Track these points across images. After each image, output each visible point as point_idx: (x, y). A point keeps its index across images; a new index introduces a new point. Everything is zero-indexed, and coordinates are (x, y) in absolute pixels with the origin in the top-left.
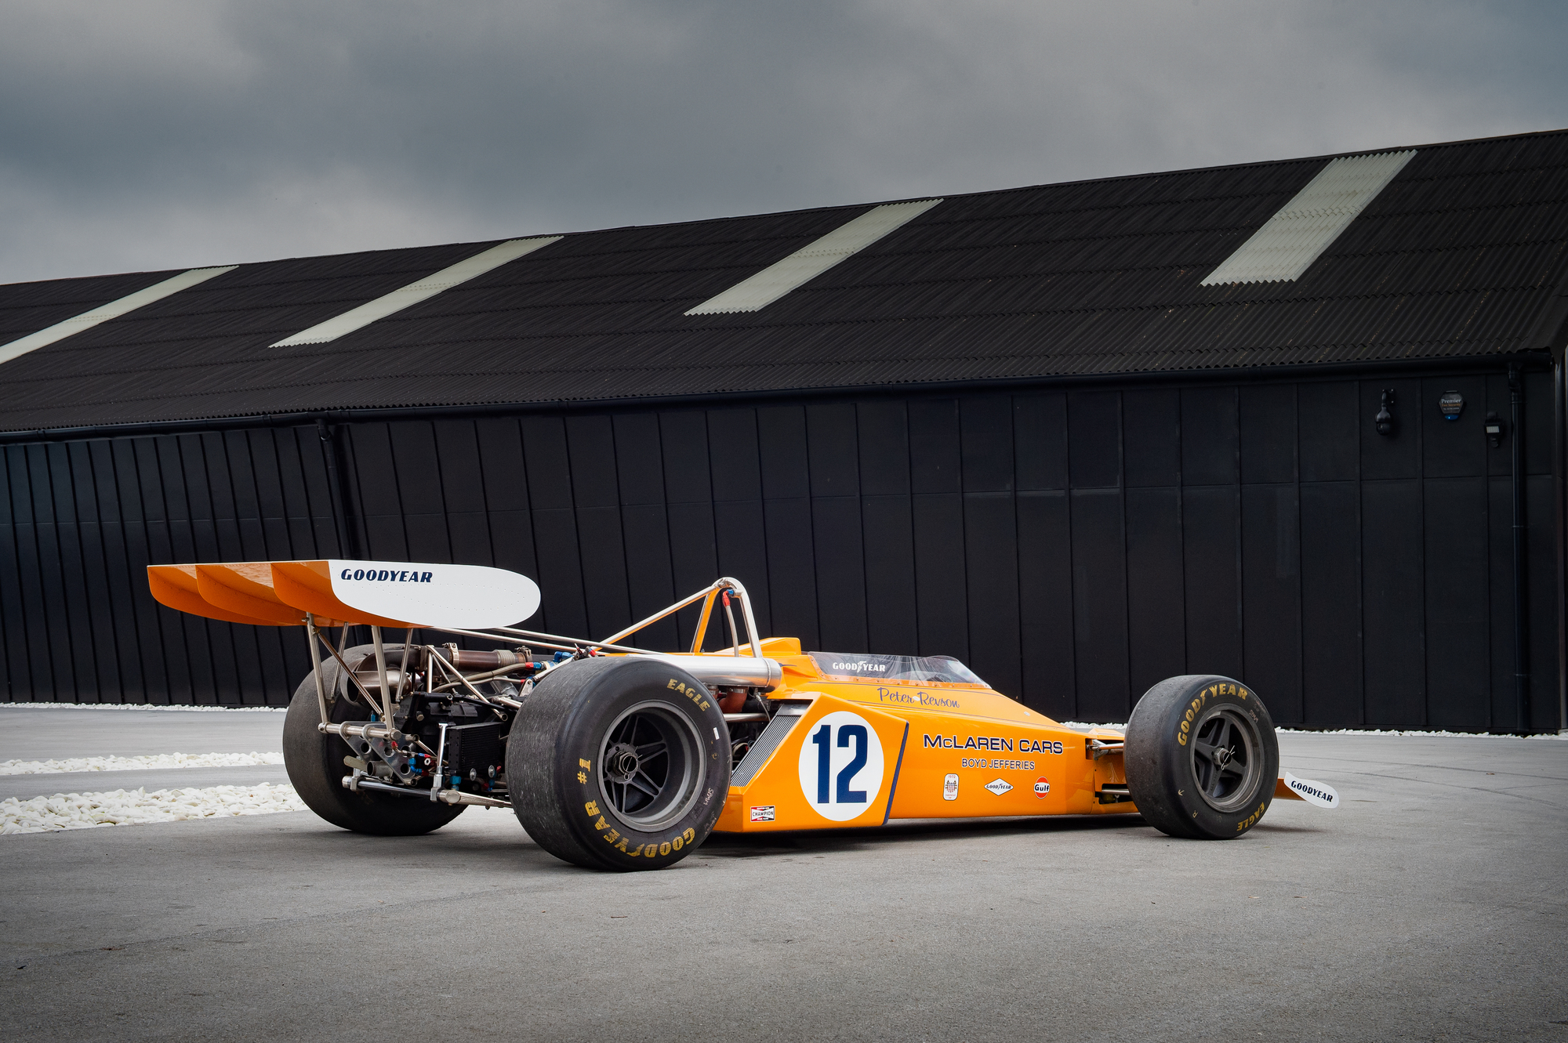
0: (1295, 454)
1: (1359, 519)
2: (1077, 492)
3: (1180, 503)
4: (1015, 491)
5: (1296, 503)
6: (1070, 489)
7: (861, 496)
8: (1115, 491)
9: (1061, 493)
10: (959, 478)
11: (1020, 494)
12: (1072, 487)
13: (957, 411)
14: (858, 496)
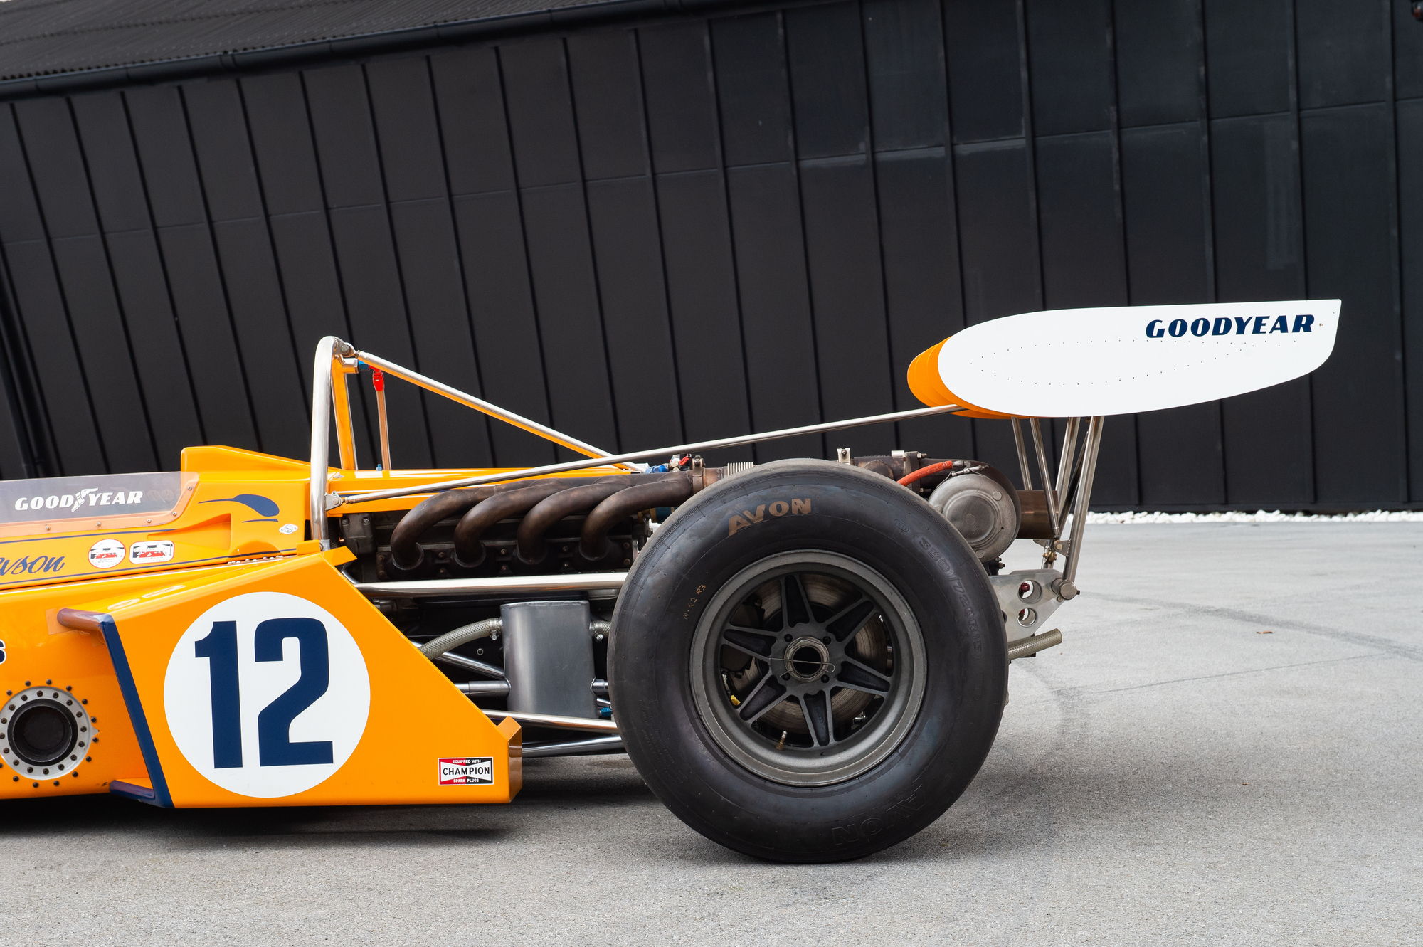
0: (1291, 63)
1: (1392, 165)
2: (964, 149)
3: (1116, 156)
4: (873, 153)
5: (1295, 145)
6: (952, 145)
7: (654, 174)
8: (1019, 142)
9: (940, 152)
10: (790, 138)
11: (883, 156)
12: (955, 140)
13: (781, 31)
14: (649, 174)
